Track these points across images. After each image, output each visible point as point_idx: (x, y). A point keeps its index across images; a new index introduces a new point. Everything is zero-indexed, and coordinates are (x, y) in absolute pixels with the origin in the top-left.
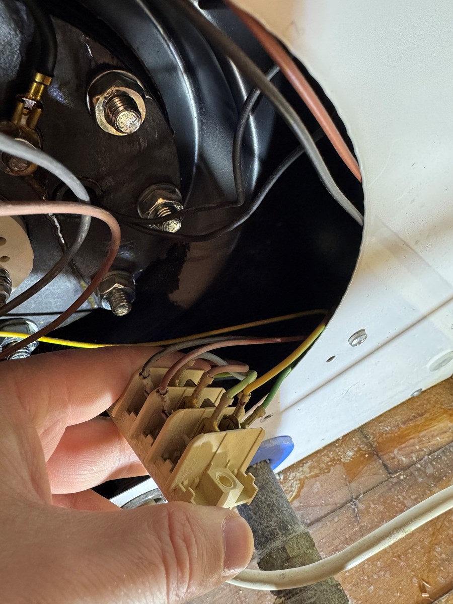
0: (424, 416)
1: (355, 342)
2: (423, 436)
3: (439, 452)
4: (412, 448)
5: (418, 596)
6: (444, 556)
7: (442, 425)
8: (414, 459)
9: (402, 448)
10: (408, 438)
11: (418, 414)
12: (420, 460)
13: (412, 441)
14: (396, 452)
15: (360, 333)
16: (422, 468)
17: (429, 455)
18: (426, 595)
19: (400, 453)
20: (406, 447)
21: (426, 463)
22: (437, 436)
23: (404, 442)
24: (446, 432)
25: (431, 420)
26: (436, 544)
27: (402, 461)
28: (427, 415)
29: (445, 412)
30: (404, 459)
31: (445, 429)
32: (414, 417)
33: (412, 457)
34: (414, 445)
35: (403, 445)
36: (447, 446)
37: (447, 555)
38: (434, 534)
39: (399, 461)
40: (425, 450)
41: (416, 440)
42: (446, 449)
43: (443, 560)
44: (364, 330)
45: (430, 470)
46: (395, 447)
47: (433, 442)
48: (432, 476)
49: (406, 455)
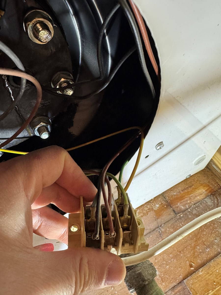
0: (192, 187)
1: (158, 148)
2: (192, 196)
3: (199, 203)
4: (186, 202)
5: (189, 269)
6: (200, 250)
7: (200, 191)
8: (187, 207)
9: (182, 202)
10: (184, 197)
11: (189, 186)
12: (190, 207)
13: (186, 199)
14: (179, 204)
15: (161, 144)
16: (191, 211)
17: (194, 205)
18: (193, 269)
19: (181, 204)
20: (184, 201)
21: (193, 209)
22: (198, 196)
23: (183, 200)
24: (201, 194)
25: (195, 189)
26: (197, 245)
27: (182, 208)
28: (193, 187)
29: (202, 185)
30: (182, 207)
31: (201, 193)
32: (187, 188)
33: (186, 206)
34: (187, 201)
35: (182, 201)
36: (202, 201)
37: (202, 250)
38: (196, 241)
39: (180, 209)
40: (192, 203)
41: (188, 199)
42: (202, 202)
43: (200, 253)
44: (162, 142)
45: (194, 212)
46: (179, 202)
47: (196, 199)
49: (184, 206)
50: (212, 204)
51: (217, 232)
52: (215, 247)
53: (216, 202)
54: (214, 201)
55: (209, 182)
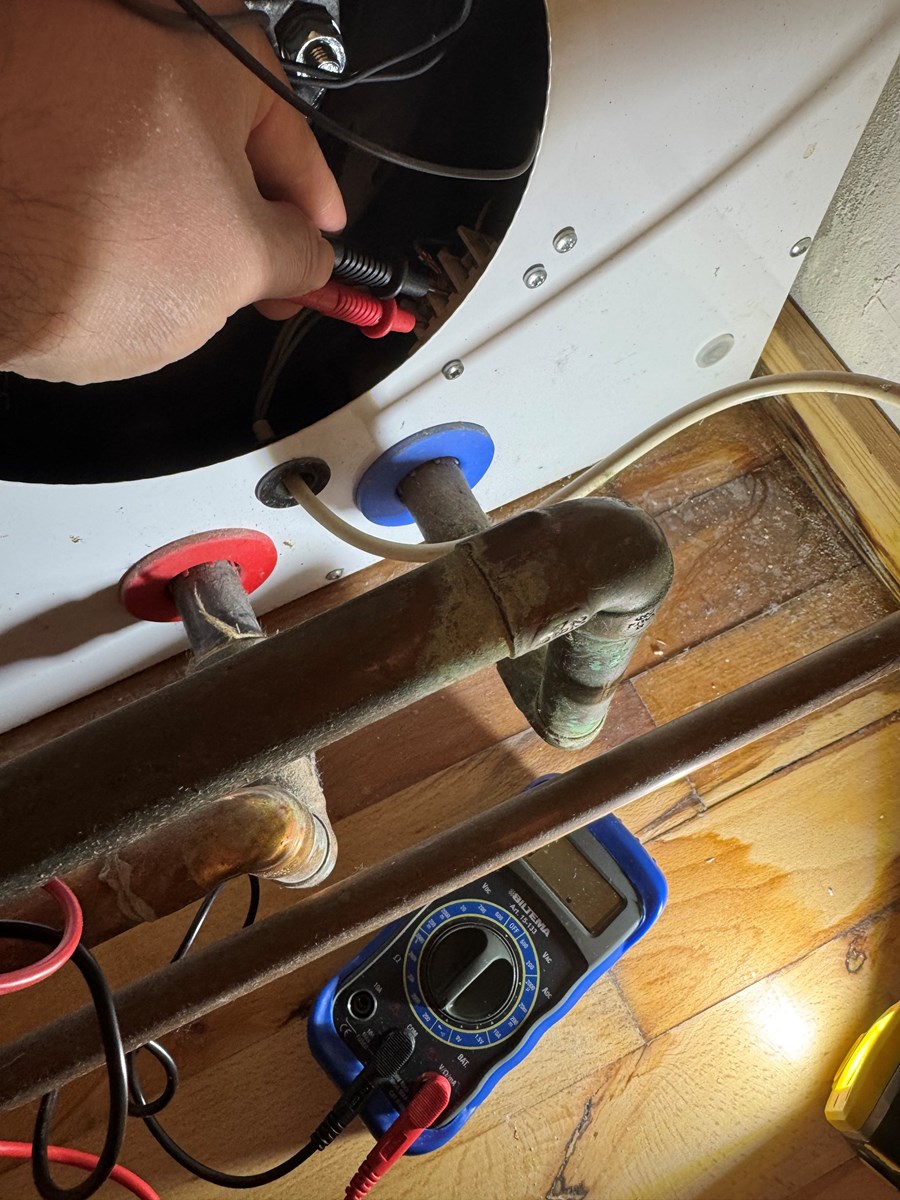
0: (694, 451)
2: (687, 476)
3: (705, 495)
4: (668, 490)
5: (649, 655)
6: (689, 613)
7: (716, 462)
8: (670, 503)
9: (654, 491)
10: (665, 478)
11: (685, 448)
12: (677, 505)
13: (669, 482)
14: (645, 495)
16: (679, 515)
17: (692, 499)
18: (661, 653)
19: (651, 495)
20: (661, 488)
21: (686, 509)
22: (707, 475)
23: (659, 483)
24: (719, 471)
25: (703, 455)
26: (682, 601)
27: (653, 506)
28: (698, 449)
29: (725, 445)
30: (655, 504)
31: (719, 468)
32: (679, 452)
33: (667, 501)
34: (672, 486)
35: (658, 487)
36: (719, 489)
37: (692, 611)
38: (681, 589)
39: (647, 507)
40: (687, 493)
41: (676, 481)
42: (717, 491)
43: (688, 617)
45: (689, 517)
46: (645, 489)
47: (700, 483)
48: (692, 524)
49: (659, 499)
50: (746, 497)
51: (747, 571)
52: (731, 604)
53: (758, 493)
54: (754, 491)
55: (748, 439)
